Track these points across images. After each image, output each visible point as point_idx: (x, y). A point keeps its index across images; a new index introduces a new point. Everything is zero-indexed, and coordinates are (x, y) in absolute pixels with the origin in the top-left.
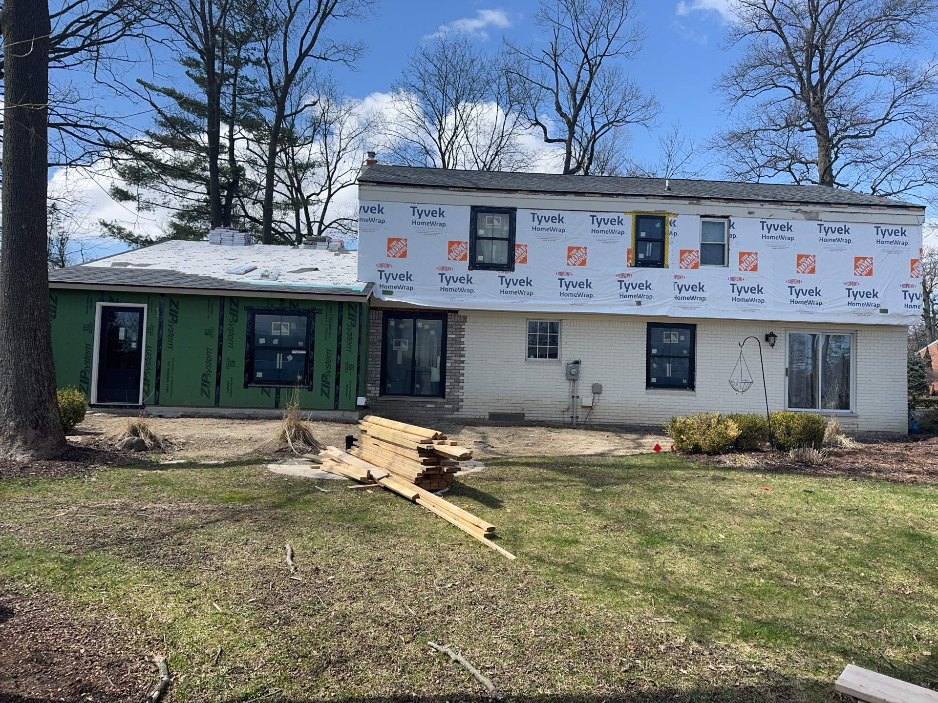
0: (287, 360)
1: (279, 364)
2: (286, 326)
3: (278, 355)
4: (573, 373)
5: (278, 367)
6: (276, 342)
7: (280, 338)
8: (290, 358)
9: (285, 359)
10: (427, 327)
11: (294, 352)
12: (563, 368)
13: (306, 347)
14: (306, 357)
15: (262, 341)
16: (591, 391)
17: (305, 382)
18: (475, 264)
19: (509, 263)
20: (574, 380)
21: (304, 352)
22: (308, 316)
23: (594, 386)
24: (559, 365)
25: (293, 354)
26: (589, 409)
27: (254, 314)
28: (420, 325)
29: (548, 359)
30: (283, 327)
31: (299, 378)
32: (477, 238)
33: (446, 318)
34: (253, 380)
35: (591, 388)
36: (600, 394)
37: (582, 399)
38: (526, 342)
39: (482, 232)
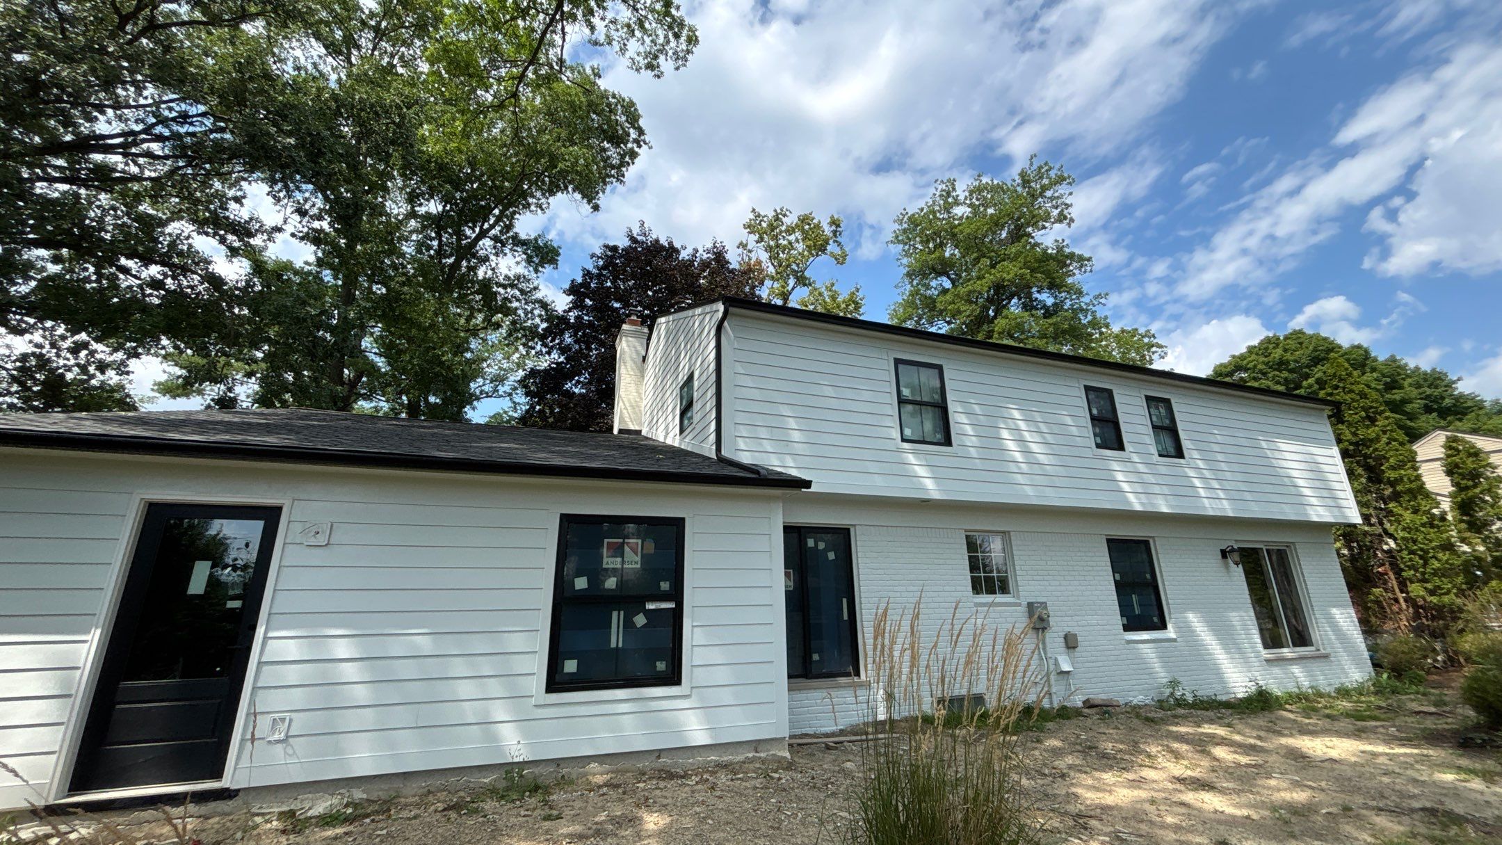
0: (634, 625)
1: (616, 639)
2: (633, 548)
3: (615, 614)
4: (1044, 617)
5: (613, 645)
6: (611, 583)
7: (620, 574)
8: (640, 620)
9: (629, 624)
10: (821, 546)
11: (650, 606)
12: (1022, 610)
13: (677, 594)
14: (676, 616)
15: (581, 583)
16: (1063, 645)
17: (673, 677)
18: (903, 440)
19: (947, 442)
20: (1044, 629)
21: (672, 605)
22: (679, 524)
23: (1066, 637)
24: (1019, 605)
25: (649, 614)
26: (1066, 675)
27: (566, 520)
28: (811, 543)
29: (998, 595)
30: (627, 549)
31: (661, 666)
32: (902, 401)
33: (849, 529)
34: (556, 682)
35: (1062, 640)
36: (1077, 649)
37: (1056, 660)
38: (968, 568)
39: (906, 392)
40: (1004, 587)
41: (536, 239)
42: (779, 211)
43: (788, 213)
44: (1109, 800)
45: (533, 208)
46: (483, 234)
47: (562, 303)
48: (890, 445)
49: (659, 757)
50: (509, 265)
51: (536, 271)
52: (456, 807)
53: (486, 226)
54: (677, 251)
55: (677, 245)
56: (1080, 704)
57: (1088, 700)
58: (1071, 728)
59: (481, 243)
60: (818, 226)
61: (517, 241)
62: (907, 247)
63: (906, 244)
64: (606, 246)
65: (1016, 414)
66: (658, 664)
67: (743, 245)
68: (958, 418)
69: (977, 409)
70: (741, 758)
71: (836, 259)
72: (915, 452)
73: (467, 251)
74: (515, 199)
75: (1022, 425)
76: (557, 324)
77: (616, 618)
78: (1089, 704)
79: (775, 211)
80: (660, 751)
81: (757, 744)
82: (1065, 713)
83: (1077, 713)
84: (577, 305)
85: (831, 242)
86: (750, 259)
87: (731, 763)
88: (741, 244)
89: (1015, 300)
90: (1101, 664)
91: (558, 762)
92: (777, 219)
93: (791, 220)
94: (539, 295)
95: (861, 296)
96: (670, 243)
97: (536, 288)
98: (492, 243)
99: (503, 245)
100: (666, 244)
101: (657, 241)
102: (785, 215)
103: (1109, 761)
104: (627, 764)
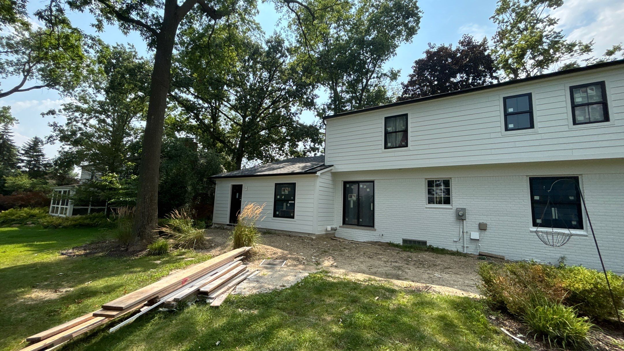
1: (284, 208)
4: (460, 214)
6: (283, 197)
7: (285, 195)
8: (289, 205)
9: (287, 205)
10: (365, 187)
11: (290, 202)
12: (453, 211)
13: (294, 200)
14: (294, 204)
15: (278, 197)
16: (478, 228)
17: (293, 217)
18: (385, 148)
19: (407, 145)
20: (463, 220)
21: (293, 202)
22: (294, 184)
23: (480, 224)
24: (451, 209)
25: (290, 203)
26: (477, 241)
27: (276, 184)
28: (361, 186)
29: (443, 205)
30: (286, 190)
32: (386, 133)
33: (374, 181)
34: (275, 215)
35: (478, 225)
36: (487, 231)
37: (470, 234)
38: (427, 193)
39: (389, 129)
40: (447, 201)
46: (369, 78)
48: (380, 151)
49: (290, 233)
61: (384, 75)
66: (291, 214)
72: (390, 152)
77: (285, 204)
78: (479, 254)
81: (309, 234)
91: (275, 230)
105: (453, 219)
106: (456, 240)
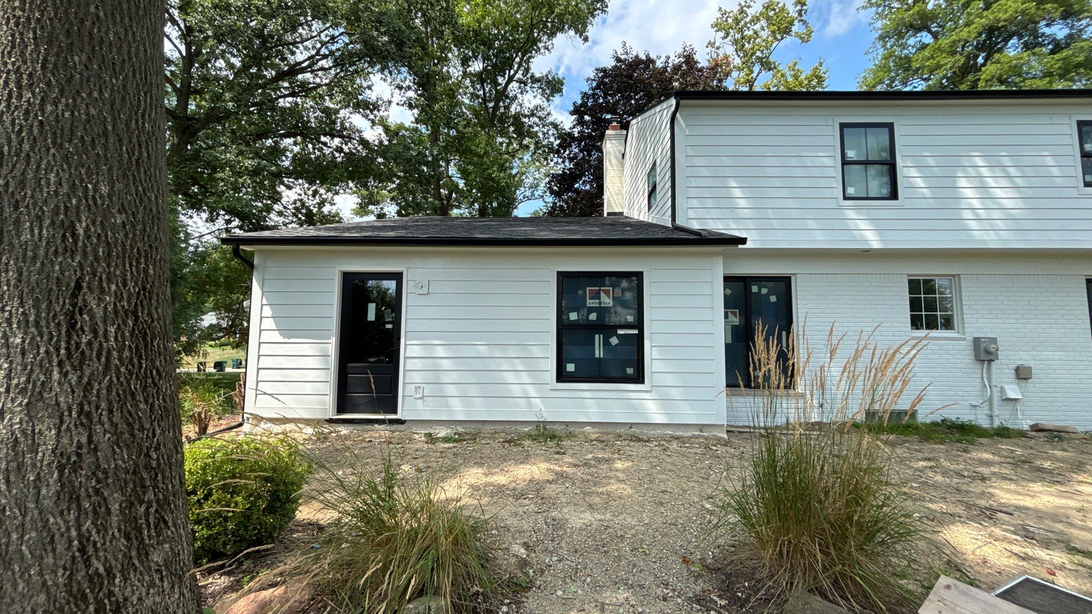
0: (610, 344)
1: (599, 352)
2: (607, 293)
3: (597, 336)
4: (992, 350)
5: (597, 355)
6: (593, 317)
7: (600, 310)
8: (614, 341)
9: (607, 343)
10: (764, 291)
11: (620, 332)
12: (968, 344)
13: (639, 324)
14: (639, 340)
15: (573, 316)
16: (1013, 376)
17: (639, 378)
18: (845, 198)
19: (894, 195)
20: (990, 361)
21: (636, 332)
22: (639, 275)
23: (1017, 370)
24: (964, 339)
25: (619, 337)
26: (1012, 403)
27: (562, 276)
28: (755, 289)
29: (939, 331)
30: (602, 294)
31: (630, 371)
32: (845, 162)
33: (790, 278)
34: (562, 376)
35: (1013, 371)
36: (1029, 381)
37: (1002, 388)
38: (908, 307)
39: (851, 154)
40: (948, 324)
41: (547, 76)
42: (743, 4)
43: (752, 4)
44: (1028, 502)
45: (542, 51)
46: (511, 79)
47: (567, 122)
48: (832, 204)
49: (631, 428)
50: (530, 99)
51: (548, 100)
52: (509, 442)
53: (512, 72)
54: (653, 62)
55: (653, 56)
56: (1026, 427)
57: (1036, 425)
58: (1005, 446)
59: (510, 86)
60: (783, 9)
61: (535, 80)
62: (880, 10)
63: (879, 6)
64: (597, 70)
65: (979, 162)
66: (628, 369)
67: (711, 44)
68: (907, 171)
69: (931, 161)
70: (690, 434)
71: (801, 38)
72: (856, 208)
73: (502, 95)
74: (529, 46)
75: (985, 172)
76: (566, 139)
77: (598, 339)
78: (1036, 428)
79: (740, 4)
80: (632, 424)
81: (701, 427)
82: (1003, 433)
83: (1021, 434)
84: (580, 122)
85: (796, 22)
86: (718, 55)
87: (682, 437)
88: (709, 43)
89: (1014, 41)
90: (1060, 395)
91: (567, 424)
92: (742, 11)
93: (756, 9)
94: (551, 119)
95: (824, 70)
96: (648, 56)
97: (549, 114)
98: (517, 85)
99: (526, 85)
100: (644, 58)
101: (637, 57)
102: (749, 7)
103: (1040, 474)
104: (610, 430)
105: (968, 361)
106: (974, 403)
